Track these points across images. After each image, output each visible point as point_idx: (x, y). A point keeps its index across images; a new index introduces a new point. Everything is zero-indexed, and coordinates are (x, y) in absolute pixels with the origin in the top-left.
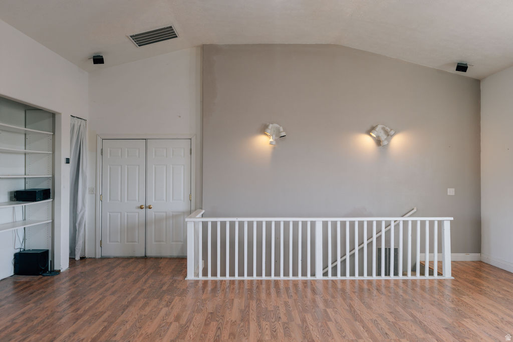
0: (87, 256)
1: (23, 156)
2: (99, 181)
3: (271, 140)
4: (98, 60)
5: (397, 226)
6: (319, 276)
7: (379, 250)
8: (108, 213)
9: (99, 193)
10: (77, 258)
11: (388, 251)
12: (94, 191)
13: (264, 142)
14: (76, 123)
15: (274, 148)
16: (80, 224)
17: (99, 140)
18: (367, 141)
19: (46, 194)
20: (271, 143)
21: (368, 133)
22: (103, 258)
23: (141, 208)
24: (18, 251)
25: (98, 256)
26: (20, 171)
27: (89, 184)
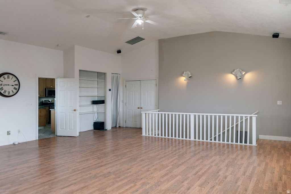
0: (121, 126)
1: (97, 89)
2: (125, 98)
3: (185, 79)
4: (119, 52)
5: (246, 120)
6: (192, 138)
7: (237, 132)
8: (128, 110)
9: (125, 102)
10: (118, 126)
11: (241, 132)
12: (123, 101)
13: (183, 80)
14: (115, 76)
15: (188, 83)
16: (118, 114)
17: (125, 82)
18: (231, 78)
19: (103, 102)
20: (185, 80)
21: (231, 73)
22: (126, 127)
23: (138, 108)
24: (95, 121)
25: (125, 127)
26: (96, 94)
27: (121, 99)
